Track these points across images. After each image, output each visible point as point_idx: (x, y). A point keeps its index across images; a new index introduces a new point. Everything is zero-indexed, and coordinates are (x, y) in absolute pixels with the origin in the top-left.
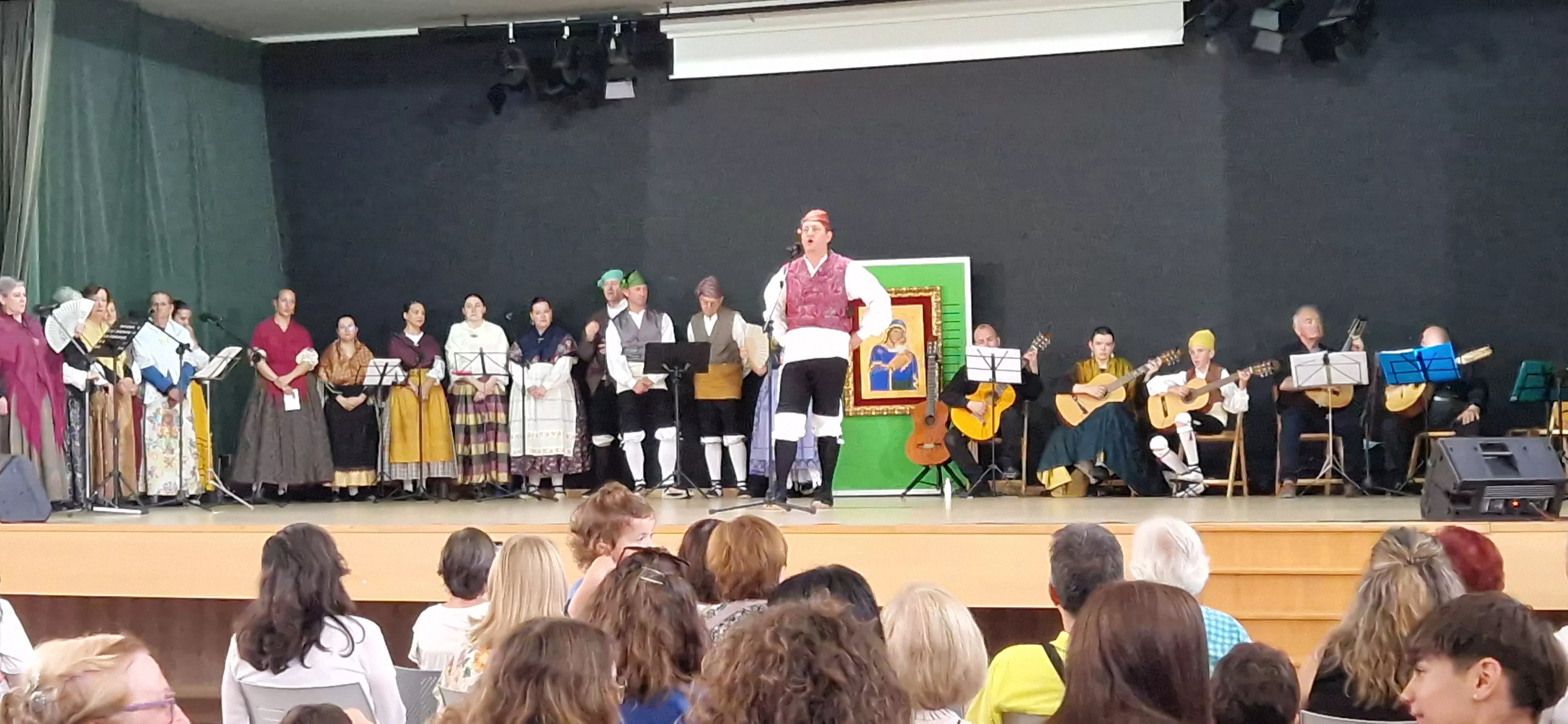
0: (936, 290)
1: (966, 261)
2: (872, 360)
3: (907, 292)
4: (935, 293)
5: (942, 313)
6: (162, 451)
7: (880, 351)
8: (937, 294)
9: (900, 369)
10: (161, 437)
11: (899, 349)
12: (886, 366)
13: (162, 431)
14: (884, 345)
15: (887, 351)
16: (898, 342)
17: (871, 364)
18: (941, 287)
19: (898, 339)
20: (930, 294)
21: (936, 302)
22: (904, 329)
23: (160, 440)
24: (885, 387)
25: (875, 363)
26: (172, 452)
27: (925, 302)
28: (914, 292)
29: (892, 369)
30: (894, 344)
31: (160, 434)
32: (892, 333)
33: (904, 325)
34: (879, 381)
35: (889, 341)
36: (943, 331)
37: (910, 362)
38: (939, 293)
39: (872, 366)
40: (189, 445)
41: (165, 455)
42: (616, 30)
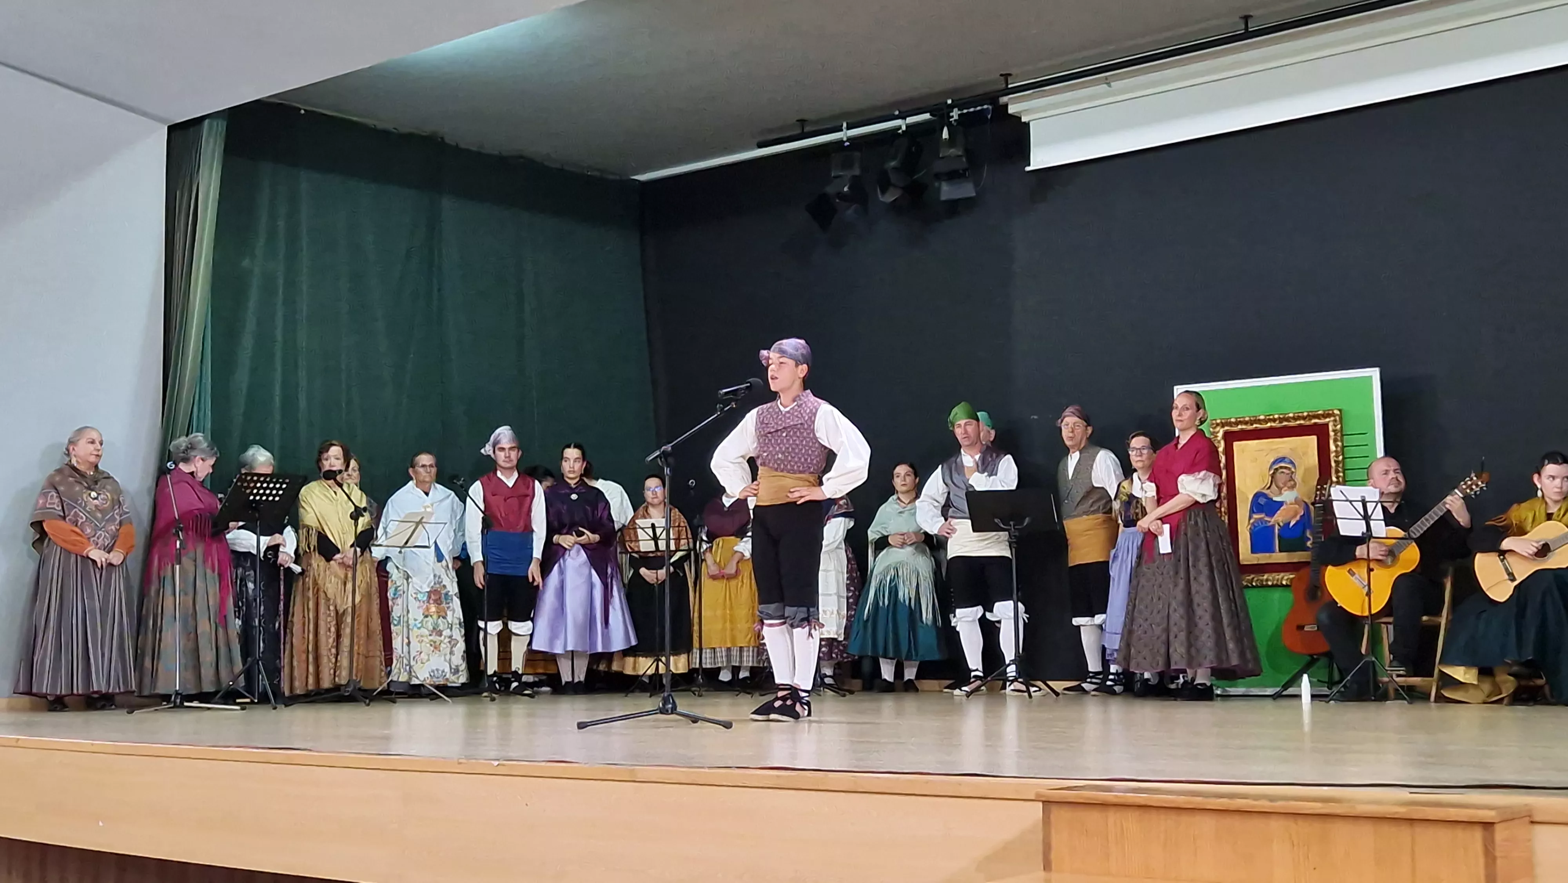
0: (1333, 415)
1: (1374, 373)
2: (1252, 512)
3: (1295, 419)
4: (1332, 418)
5: (1343, 447)
6: (427, 633)
7: (1262, 501)
8: (1335, 421)
9: (1289, 523)
10: (426, 616)
11: (1287, 496)
12: (1272, 521)
13: (428, 609)
14: (1265, 491)
15: (1272, 499)
16: (1286, 488)
17: (1250, 518)
18: (1340, 410)
19: (1285, 484)
20: (1327, 420)
21: (1334, 431)
22: (1293, 470)
23: (426, 619)
24: (1271, 550)
25: (1255, 516)
26: (440, 634)
27: (1321, 432)
28: (1304, 418)
29: (1279, 525)
30: (1280, 489)
31: (426, 613)
32: (1278, 475)
33: (1292, 463)
34: (1261, 541)
35: (1274, 486)
36: (1344, 470)
37: (1302, 513)
38: (1338, 418)
39: (1252, 521)
40: (458, 626)
41: (431, 638)
42: (953, 117)
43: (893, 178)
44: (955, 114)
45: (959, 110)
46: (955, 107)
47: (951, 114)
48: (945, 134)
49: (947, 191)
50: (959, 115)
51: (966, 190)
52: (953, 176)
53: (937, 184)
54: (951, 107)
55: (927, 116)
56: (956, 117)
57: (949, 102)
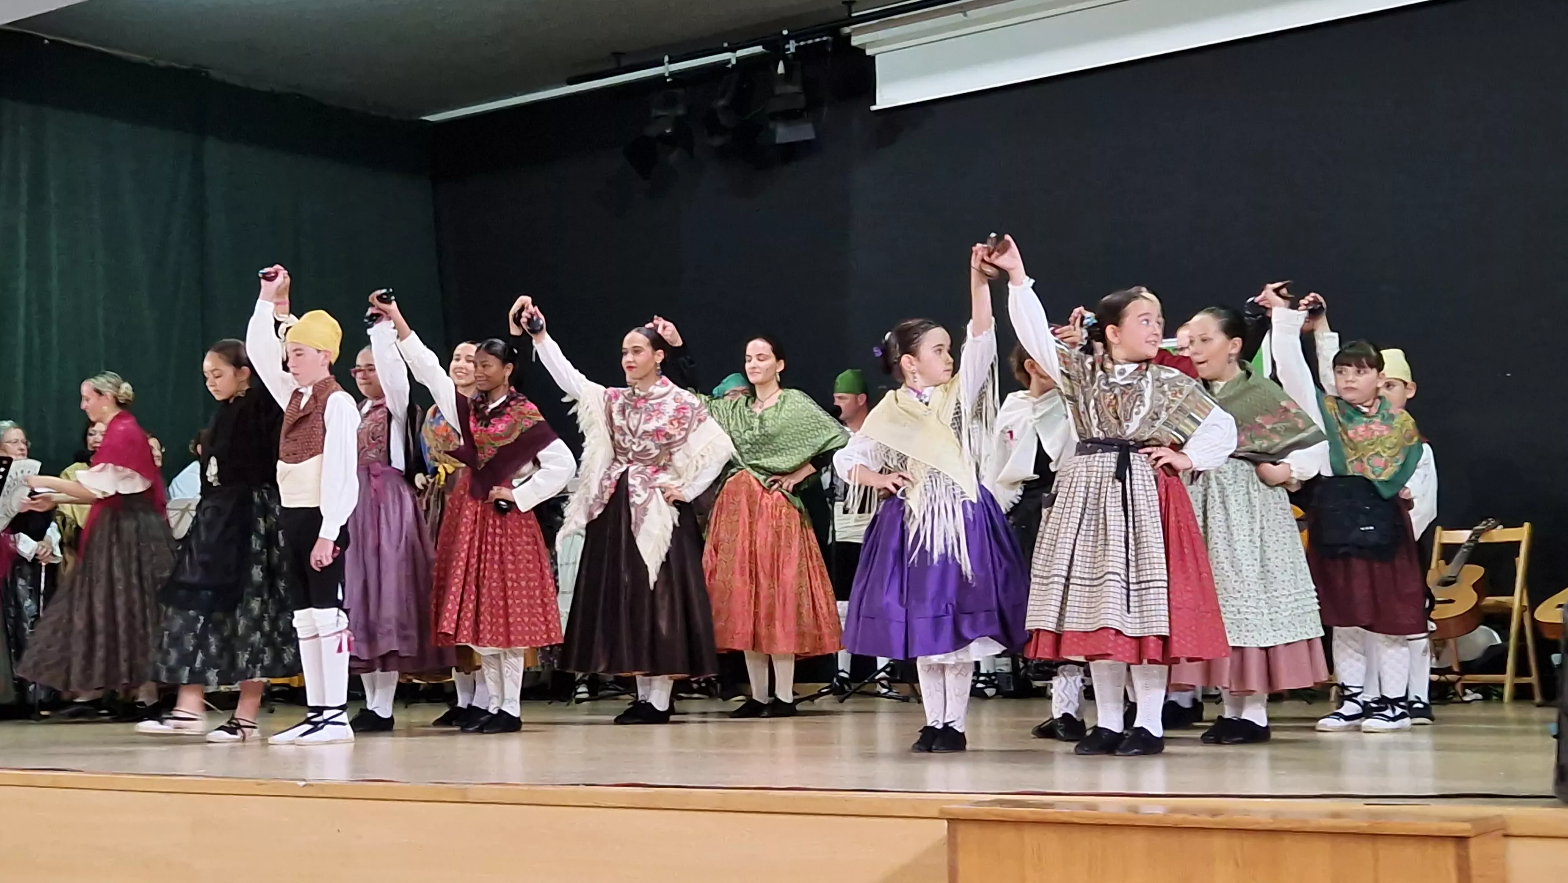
42: (789, 49)
43: (723, 120)
44: (792, 46)
45: (797, 42)
46: (792, 39)
47: (787, 46)
48: (781, 69)
49: (784, 134)
50: (797, 48)
51: (805, 132)
52: (790, 116)
53: (771, 125)
54: (787, 39)
55: (759, 49)
56: (793, 50)
57: (785, 32)
